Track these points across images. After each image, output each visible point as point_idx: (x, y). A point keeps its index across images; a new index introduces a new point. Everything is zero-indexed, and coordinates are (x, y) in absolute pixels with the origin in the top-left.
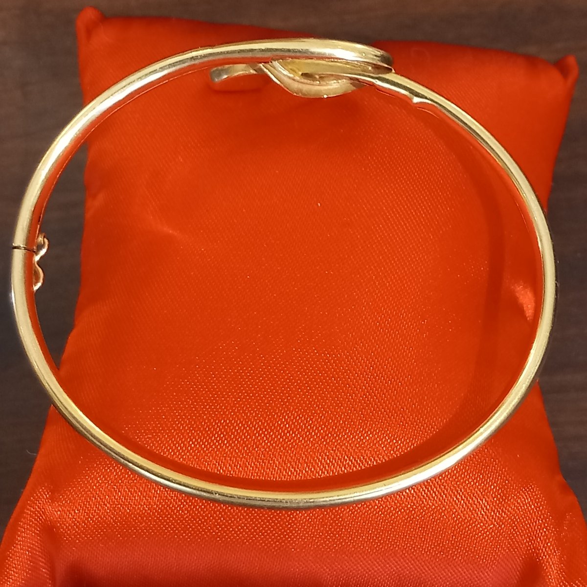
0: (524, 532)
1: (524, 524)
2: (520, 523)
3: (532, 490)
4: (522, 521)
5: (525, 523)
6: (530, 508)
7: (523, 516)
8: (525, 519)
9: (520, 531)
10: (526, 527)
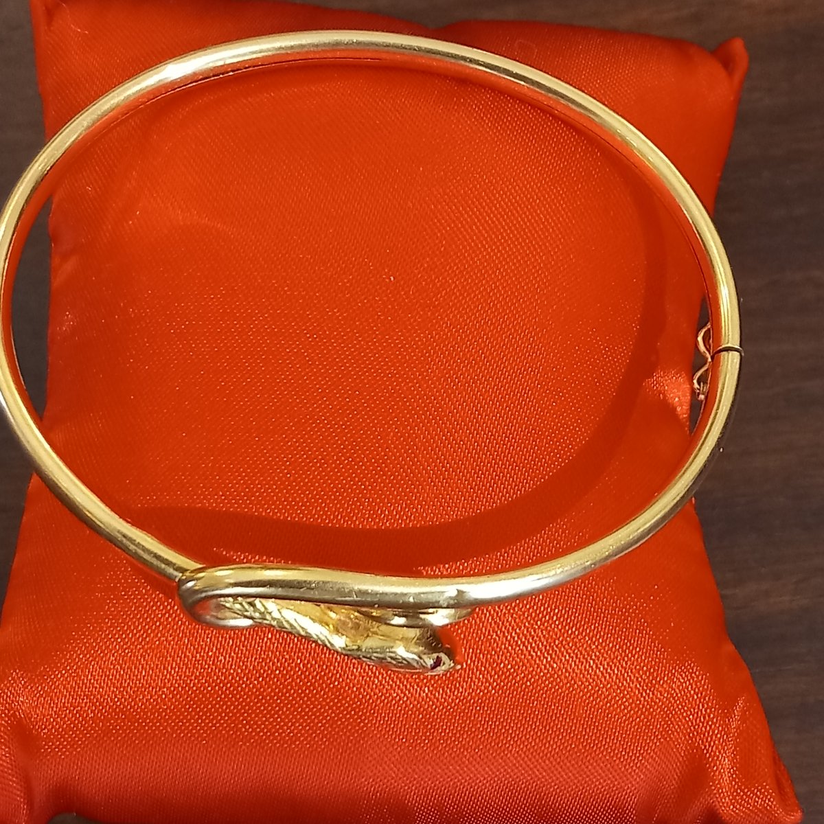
0: (682, 727)
1: (681, 717)
2: (676, 716)
3: (691, 671)
4: (679, 712)
5: (683, 716)
6: (688, 694)
7: (680, 707)
8: (682, 711)
9: (677, 727)
10: (684, 721)
